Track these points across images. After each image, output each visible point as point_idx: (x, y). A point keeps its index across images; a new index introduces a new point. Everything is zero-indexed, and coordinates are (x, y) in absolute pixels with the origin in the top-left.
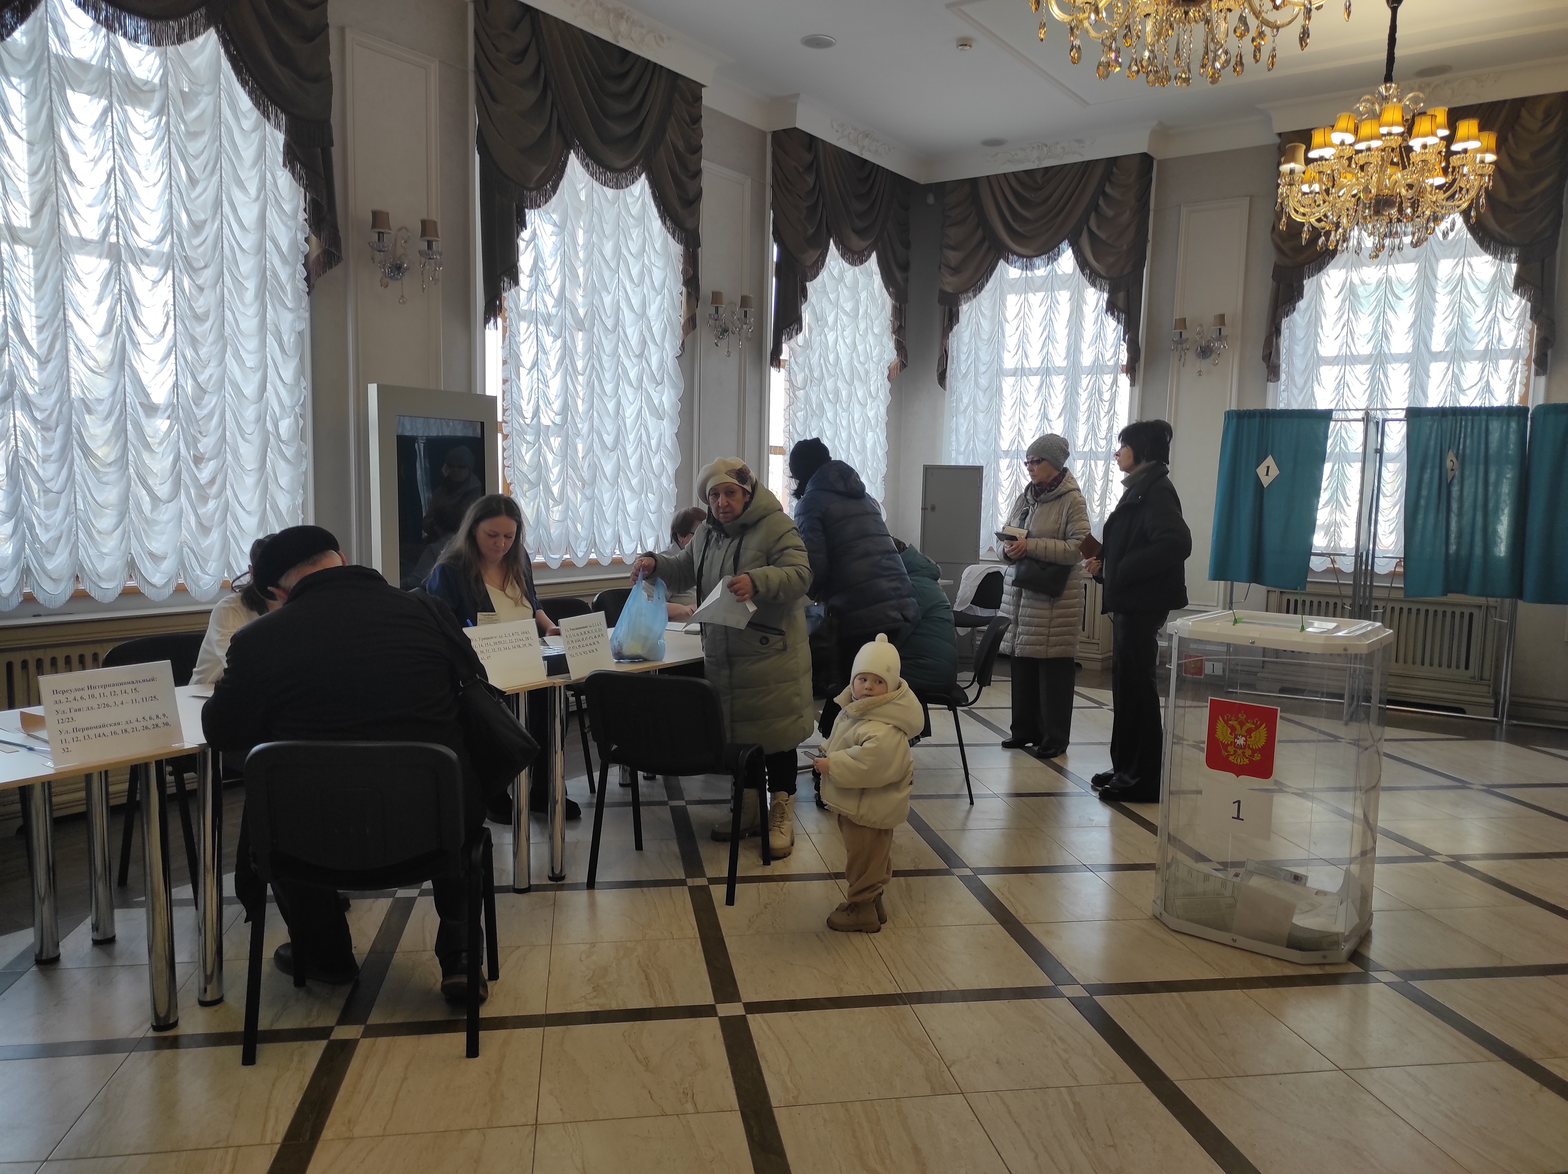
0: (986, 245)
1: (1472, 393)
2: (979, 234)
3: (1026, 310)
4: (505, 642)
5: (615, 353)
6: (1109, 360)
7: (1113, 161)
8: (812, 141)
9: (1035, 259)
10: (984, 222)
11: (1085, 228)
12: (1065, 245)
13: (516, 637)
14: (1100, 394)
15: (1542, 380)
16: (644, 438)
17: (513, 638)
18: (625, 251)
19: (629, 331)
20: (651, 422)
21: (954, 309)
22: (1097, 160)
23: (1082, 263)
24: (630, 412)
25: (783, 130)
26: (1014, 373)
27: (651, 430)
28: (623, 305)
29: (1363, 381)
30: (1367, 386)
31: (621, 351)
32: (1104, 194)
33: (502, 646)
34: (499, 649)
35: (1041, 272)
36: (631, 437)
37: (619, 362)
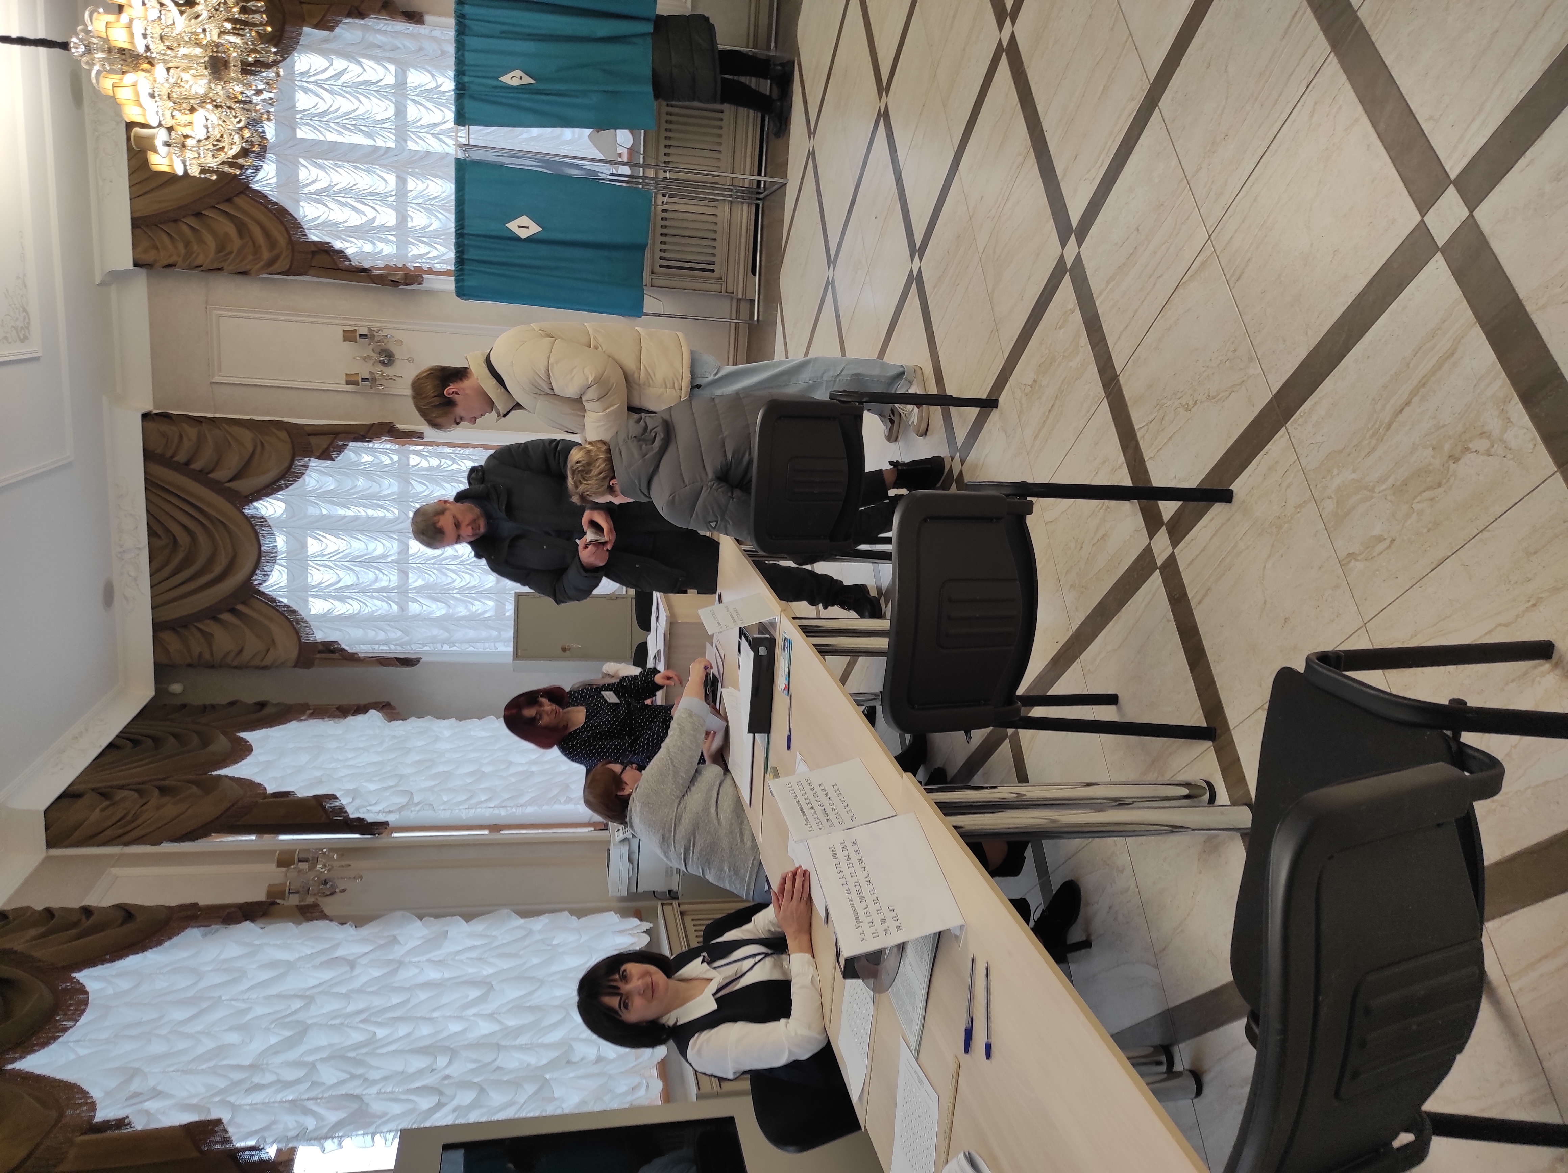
0: (240, 607)
1: (441, 79)
2: (226, 616)
3: (325, 558)
4: (856, 883)
5: (347, 996)
6: (391, 459)
7: (149, 456)
8: (69, 796)
9: (263, 548)
10: (212, 614)
11: (226, 485)
12: (248, 511)
13: (844, 867)
14: (430, 468)
15: (428, 18)
16: (474, 954)
17: (847, 871)
18: (190, 994)
19: (312, 982)
20: (449, 948)
21: (321, 647)
22: (145, 472)
23: (270, 489)
24: (433, 975)
25: (47, 829)
26: (404, 574)
27: (459, 948)
28: (273, 991)
29: (426, 185)
30: (429, 182)
31: (343, 990)
32: (187, 463)
33: (865, 890)
34: (872, 892)
35: (280, 542)
36: (471, 970)
37: (360, 991)
